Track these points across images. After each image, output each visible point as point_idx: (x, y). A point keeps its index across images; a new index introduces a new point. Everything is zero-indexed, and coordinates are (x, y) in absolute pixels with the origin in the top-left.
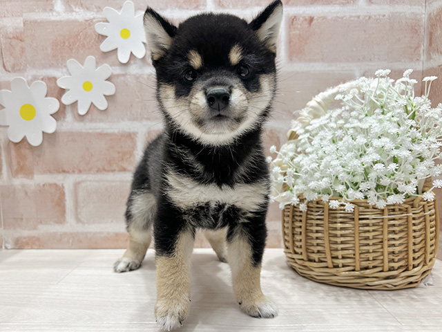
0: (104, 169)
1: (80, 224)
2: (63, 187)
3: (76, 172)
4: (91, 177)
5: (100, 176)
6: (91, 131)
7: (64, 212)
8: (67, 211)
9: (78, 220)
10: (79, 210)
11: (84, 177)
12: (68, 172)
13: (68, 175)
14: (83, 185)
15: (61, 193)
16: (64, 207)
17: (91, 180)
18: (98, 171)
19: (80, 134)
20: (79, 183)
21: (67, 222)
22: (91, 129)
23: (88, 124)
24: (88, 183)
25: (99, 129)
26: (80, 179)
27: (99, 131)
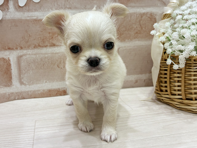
0: (39, 46)
1: (23, 86)
2: (9, 60)
3: (18, 49)
4: (30, 52)
5: (36, 51)
6: (28, 18)
7: (10, 78)
8: (13, 77)
9: (22, 83)
10: (22, 76)
11: (25, 52)
12: (13, 49)
13: (12, 51)
14: (24, 57)
15: (8, 64)
16: (11, 74)
17: (30, 54)
18: (35, 47)
19: (20, 21)
20: (21, 56)
21: (14, 85)
22: (29, 17)
23: (26, 13)
24: (28, 56)
25: (34, 16)
26: (22, 54)
27: (35, 18)
